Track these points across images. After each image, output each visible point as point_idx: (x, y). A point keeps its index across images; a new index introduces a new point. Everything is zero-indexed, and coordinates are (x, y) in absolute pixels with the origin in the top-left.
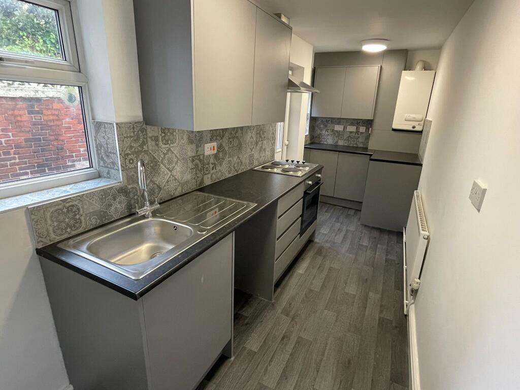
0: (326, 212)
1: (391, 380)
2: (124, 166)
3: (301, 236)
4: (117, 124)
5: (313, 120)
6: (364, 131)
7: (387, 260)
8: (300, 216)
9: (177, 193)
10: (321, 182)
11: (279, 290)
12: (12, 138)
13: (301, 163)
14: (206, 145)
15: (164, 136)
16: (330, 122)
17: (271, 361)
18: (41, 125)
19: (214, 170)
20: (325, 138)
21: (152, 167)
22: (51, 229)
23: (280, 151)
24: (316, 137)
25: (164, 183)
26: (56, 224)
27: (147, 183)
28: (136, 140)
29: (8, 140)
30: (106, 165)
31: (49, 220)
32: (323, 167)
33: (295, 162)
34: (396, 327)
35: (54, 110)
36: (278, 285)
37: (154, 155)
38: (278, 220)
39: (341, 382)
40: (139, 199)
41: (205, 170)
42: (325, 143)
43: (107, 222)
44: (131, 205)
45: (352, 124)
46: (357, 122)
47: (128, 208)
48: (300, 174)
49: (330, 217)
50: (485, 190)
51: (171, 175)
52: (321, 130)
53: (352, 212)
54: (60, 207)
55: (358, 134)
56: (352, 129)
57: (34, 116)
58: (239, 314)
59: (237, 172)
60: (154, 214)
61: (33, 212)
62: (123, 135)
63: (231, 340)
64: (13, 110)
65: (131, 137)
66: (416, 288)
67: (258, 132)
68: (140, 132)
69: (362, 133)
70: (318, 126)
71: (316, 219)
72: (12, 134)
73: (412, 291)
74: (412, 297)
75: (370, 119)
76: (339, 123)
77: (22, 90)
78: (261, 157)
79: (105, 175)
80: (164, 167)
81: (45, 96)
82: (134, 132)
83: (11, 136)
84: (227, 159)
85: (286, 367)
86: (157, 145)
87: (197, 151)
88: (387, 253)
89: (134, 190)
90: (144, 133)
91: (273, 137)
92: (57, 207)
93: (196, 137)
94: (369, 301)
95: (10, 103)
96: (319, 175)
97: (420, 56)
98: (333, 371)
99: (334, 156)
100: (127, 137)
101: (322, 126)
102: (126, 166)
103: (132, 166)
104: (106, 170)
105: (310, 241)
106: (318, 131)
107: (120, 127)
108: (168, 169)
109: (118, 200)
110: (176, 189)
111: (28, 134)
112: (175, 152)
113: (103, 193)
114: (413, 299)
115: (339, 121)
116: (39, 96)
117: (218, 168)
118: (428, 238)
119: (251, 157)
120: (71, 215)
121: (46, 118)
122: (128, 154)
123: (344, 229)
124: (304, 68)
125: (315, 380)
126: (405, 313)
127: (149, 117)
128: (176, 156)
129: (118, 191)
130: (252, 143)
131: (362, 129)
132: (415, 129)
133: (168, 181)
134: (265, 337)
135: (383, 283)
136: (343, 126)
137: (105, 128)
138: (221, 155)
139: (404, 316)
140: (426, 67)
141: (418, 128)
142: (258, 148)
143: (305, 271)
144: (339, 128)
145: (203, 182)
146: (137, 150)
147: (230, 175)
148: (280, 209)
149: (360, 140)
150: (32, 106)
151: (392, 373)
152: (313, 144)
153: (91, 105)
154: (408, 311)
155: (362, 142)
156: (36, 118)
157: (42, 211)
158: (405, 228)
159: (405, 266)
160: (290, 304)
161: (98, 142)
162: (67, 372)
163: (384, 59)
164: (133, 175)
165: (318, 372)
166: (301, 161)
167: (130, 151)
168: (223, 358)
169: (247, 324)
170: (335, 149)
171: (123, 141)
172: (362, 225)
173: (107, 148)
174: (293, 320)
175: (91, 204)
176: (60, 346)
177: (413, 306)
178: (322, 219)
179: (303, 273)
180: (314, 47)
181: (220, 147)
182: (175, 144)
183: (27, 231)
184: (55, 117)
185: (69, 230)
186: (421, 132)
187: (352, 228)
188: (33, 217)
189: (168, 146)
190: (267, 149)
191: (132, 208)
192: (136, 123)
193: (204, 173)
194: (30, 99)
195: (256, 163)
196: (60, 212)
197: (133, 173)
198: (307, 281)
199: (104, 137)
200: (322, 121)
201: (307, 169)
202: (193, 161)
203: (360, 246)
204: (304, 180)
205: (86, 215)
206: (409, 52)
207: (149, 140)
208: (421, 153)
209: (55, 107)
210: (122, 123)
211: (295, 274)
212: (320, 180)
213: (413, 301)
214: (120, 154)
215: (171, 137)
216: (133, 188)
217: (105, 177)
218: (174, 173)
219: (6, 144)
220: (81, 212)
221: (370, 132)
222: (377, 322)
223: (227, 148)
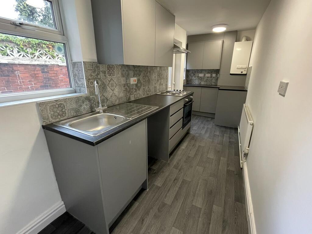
0: (196, 119)
1: (235, 200)
2: (88, 85)
3: (182, 129)
4: (84, 62)
5: (187, 71)
6: (215, 76)
7: (230, 142)
8: (182, 118)
9: (117, 103)
10: (193, 100)
11: (172, 157)
12: (34, 85)
13: (182, 91)
14: (131, 78)
15: (109, 71)
16: (196, 72)
17: (169, 191)
18: (48, 79)
19: (136, 93)
20: (194, 81)
21: (103, 88)
22: (50, 115)
23: (170, 87)
24: (189, 81)
25: (110, 97)
26: (52, 113)
27: (101, 96)
28: (94, 72)
29: (32, 87)
30: (79, 85)
31: (48, 110)
32: (193, 93)
33: (179, 91)
34: (237, 174)
35: (55, 71)
36: (171, 154)
37: (104, 81)
38: (170, 117)
39: (207, 201)
40: (96, 104)
41: (131, 92)
42: (194, 83)
43: (79, 114)
44: (92, 107)
45: (208, 73)
46: (211, 71)
47: (91, 108)
48: (181, 95)
49: (198, 122)
50: (287, 83)
51: (113, 93)
52: (192, 77)
53: (210, 119)
54: (55, 104)
55: (212, 78)
56: (208, 75)
57: (45, 74)
58: (151, 168)
59: (148, 95)
60: (104, 111)
61: (40, 105)
62: (87, 68)
63: (146, 179)
64: (34, 71)
65: (91, 70)
66: (247, 153)
67: (159, 74)
68: (96, 68)
69: (214, 77)
70: (190, 75)
71: (190, 121)
72: (34, 83)
73: (245, 154)
74: (245, 158)
75: (218, 69)
76: (201, 73)
77: (38, 61)
78: (160, 88)
79: (78, 91)
80: (109, 88)
81: (50, 64)
82: (93, 67)
83: (33, 84)
84: (142, 87)
85: (177, 194)
86: (105, 76)
87: (126, 81)
88: (230, 138)
89: (94, 99)
90: (98, 68)
91: (166, 78)
92: (53, 104)
93: (125, 74)
94: (221, 161)
95: (32, 67)
96: (192, 97)
97: (244, 34)
98: (202, 196)
99: (199, 89)
100: (89, 70)
101: (192, 75)
102: (89, 85)
103: (92, 86)
104: (79, 88)
105: (188, 133)
106: (190, 78)
107: (85, 64)
108: (111, 89)
109: (85, 103)
110: (116, 101)
111: (42, 84)
112: (115, 81)
113: (77, 99)
114: (245, 159)
115: (201, 71)
116: (47, 64)
117: (138, 92)
118: (253, 125)
119: (155, 88)
120: (60, 109)
121: (50, 75)
122: (90, 79)
123: (206, 127)
124: (182, 43)
125: (193, 200)
126: (241, 167)
127: (100, 60)
128: (115, 83)
129: (85, 99)
130: (155, 80)
131: (214, 75)
132: (243, 73)
133: (111, 96)
134: (165, 180)
135: (228, 153)
136: (203, 74)
137: (77, 65)
138: (139, 85)
139: (240, 169)
140: (248, 39)
141: (244, 73)
142: (159, 83)
143: (186, 148)
144: (201, 75)
145: (130, 99)
146: (94, 77)
147: (144, 96)
148: (171, 111)
149: (213, 81)
150: (43, 69)
151: (235, 197)
152: (188, 84)
153: (70, 53)
154: (243, 166)
155: (214, 82)
156: (46, 75)
157: (45, 105)
158: (239, 126)
159: (240, 144)
160: (178, 163)
161: (74, 73)
162: (60, 194)
163: (225, 37)
164: (93, 91)
165: (194, 196)
166: (182, 90)
167: (90, 77)
168: (142, 190)
169: (155, 173)
170: (200, 86)
171: (87, 72)
172: (215, 125)
173: (79, 76)
174: (180, 171)
175: (71, 104)
176: (56, 180)
177: (246, 163)
178: (194, 123)
179: (184, 148)
180: (187, 32)
181: (139, 80)
182: (115, 77)
183: (37, 116)
184: (55, 75)
185: (59, 117)
186: (246, 75)
187: (210, 126)
188: (40, 108)
189: (111, 77)
190: (164, 84)
191: (93, 109)
192: (94, 62)
193: (130, 93)
194: (43, 65)
195: (158, 91)
196: (55, 107)
197: (92, 90)
198: (187, 152)
199: (77, 70)
200: (192, 72)
201: (185, 93)
202: (124, 86)
203: (215, 136)
204: (183, 98)
205: (68, 110)
206: (238, 33)
207: (101, 72)
208: (246, 85)
209: (55, 70)
210: (86, 62)
211: (180, 149)
212: (192, 100)
213: (245, 160)
214: (86, 79)
215: (113, 72)
216: (93, 98)
217: (78, 92)
218: (115, 92)
219: (31, 88)
220: (66, 108)
221: (218, 76)
222: (226, 172)
223: (142, 82)
